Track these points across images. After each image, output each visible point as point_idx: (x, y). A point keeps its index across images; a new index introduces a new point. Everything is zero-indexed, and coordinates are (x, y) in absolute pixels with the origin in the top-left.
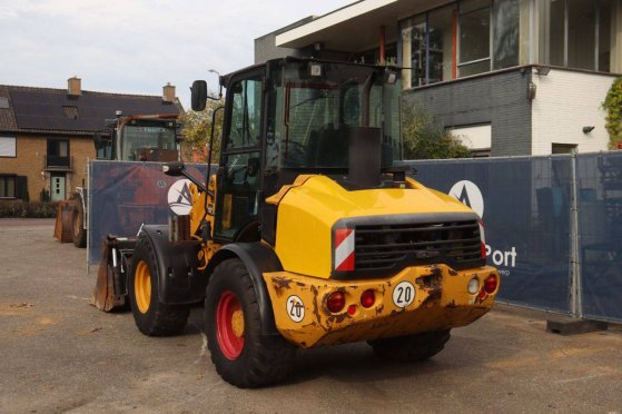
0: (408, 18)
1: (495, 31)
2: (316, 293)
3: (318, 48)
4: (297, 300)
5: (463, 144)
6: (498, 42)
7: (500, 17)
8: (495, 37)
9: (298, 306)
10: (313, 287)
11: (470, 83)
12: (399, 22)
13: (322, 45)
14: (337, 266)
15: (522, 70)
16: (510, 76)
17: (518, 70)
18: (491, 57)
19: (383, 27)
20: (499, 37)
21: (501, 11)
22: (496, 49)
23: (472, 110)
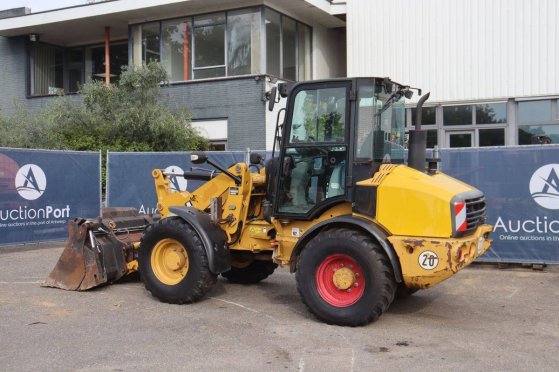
0: (139, 24)
1: (229, 44)
2: (450, 247)
3: (33, 39)
4: (431, 254)
5: (201, 135)
6: (232, 53)
7: (234, 33)
8: (229, 49)
9: (432, 258)
10: (447, 243)
11: (207, 85)
12: (130, 26)
13: (38, 37)
14: (457, 229)
15: (257, 78)
16: (245, 81)
17: (253, 77)
18: (226, 65)
19: (108, 29)
20: (233, 49)
21: (234, 28)
22: (230, 59)
23: (209, 107)
